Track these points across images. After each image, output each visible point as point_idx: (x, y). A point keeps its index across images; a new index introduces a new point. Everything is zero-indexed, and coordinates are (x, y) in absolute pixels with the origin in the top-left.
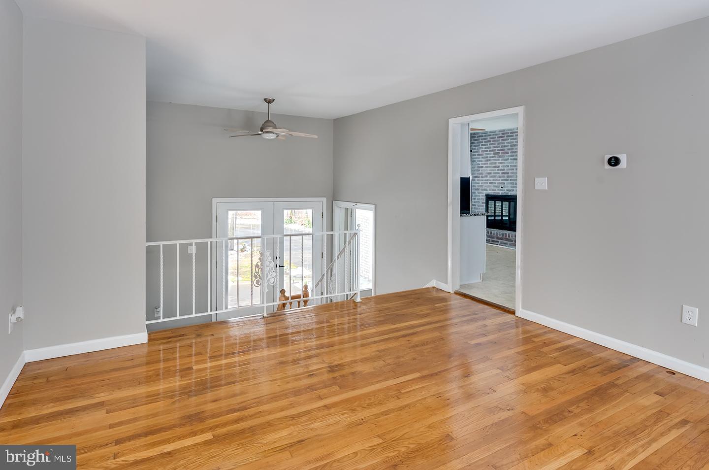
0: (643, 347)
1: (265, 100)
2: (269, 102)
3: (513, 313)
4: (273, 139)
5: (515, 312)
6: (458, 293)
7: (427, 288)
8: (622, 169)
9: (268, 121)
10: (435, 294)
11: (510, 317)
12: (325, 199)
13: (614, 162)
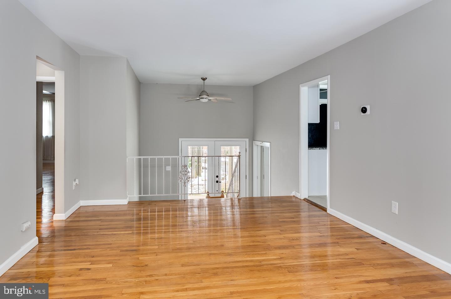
0: (377, 229)
1: (202, 78)
2: (204, 79)
3: (326, 211)
4: (207, 102)
5: (327, 210)
6: (305, 199)
7: (291, 196)
8: (368, 115)
9: (203, 91)
10: (294, 199)
11: (324, 213)
12: (247, 140)
13: (364, 110)
